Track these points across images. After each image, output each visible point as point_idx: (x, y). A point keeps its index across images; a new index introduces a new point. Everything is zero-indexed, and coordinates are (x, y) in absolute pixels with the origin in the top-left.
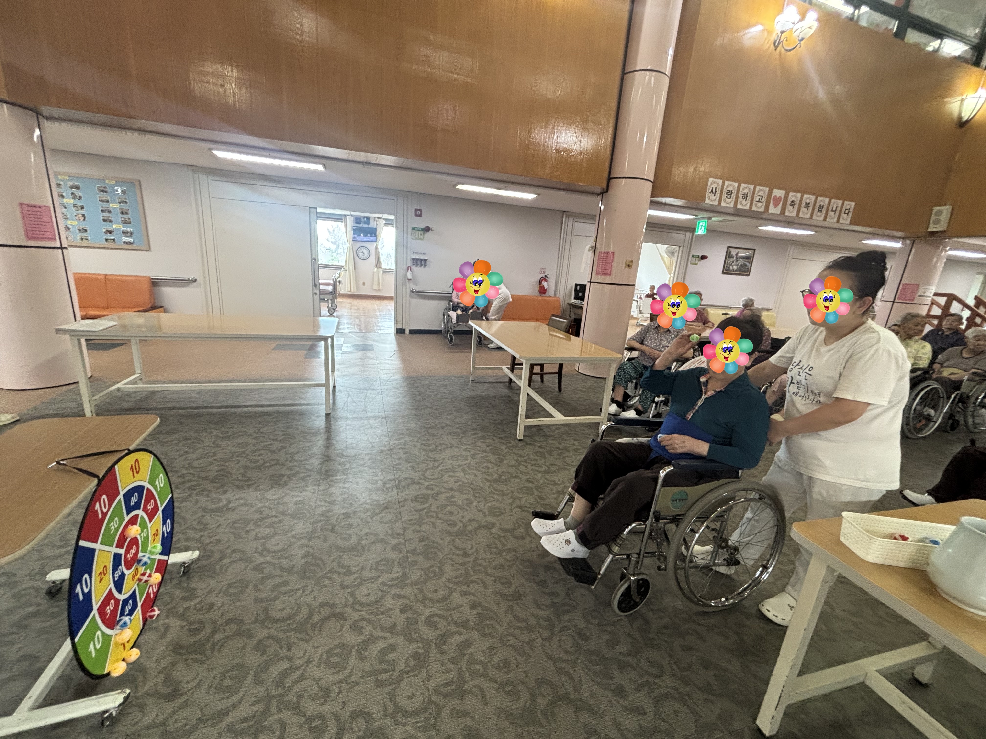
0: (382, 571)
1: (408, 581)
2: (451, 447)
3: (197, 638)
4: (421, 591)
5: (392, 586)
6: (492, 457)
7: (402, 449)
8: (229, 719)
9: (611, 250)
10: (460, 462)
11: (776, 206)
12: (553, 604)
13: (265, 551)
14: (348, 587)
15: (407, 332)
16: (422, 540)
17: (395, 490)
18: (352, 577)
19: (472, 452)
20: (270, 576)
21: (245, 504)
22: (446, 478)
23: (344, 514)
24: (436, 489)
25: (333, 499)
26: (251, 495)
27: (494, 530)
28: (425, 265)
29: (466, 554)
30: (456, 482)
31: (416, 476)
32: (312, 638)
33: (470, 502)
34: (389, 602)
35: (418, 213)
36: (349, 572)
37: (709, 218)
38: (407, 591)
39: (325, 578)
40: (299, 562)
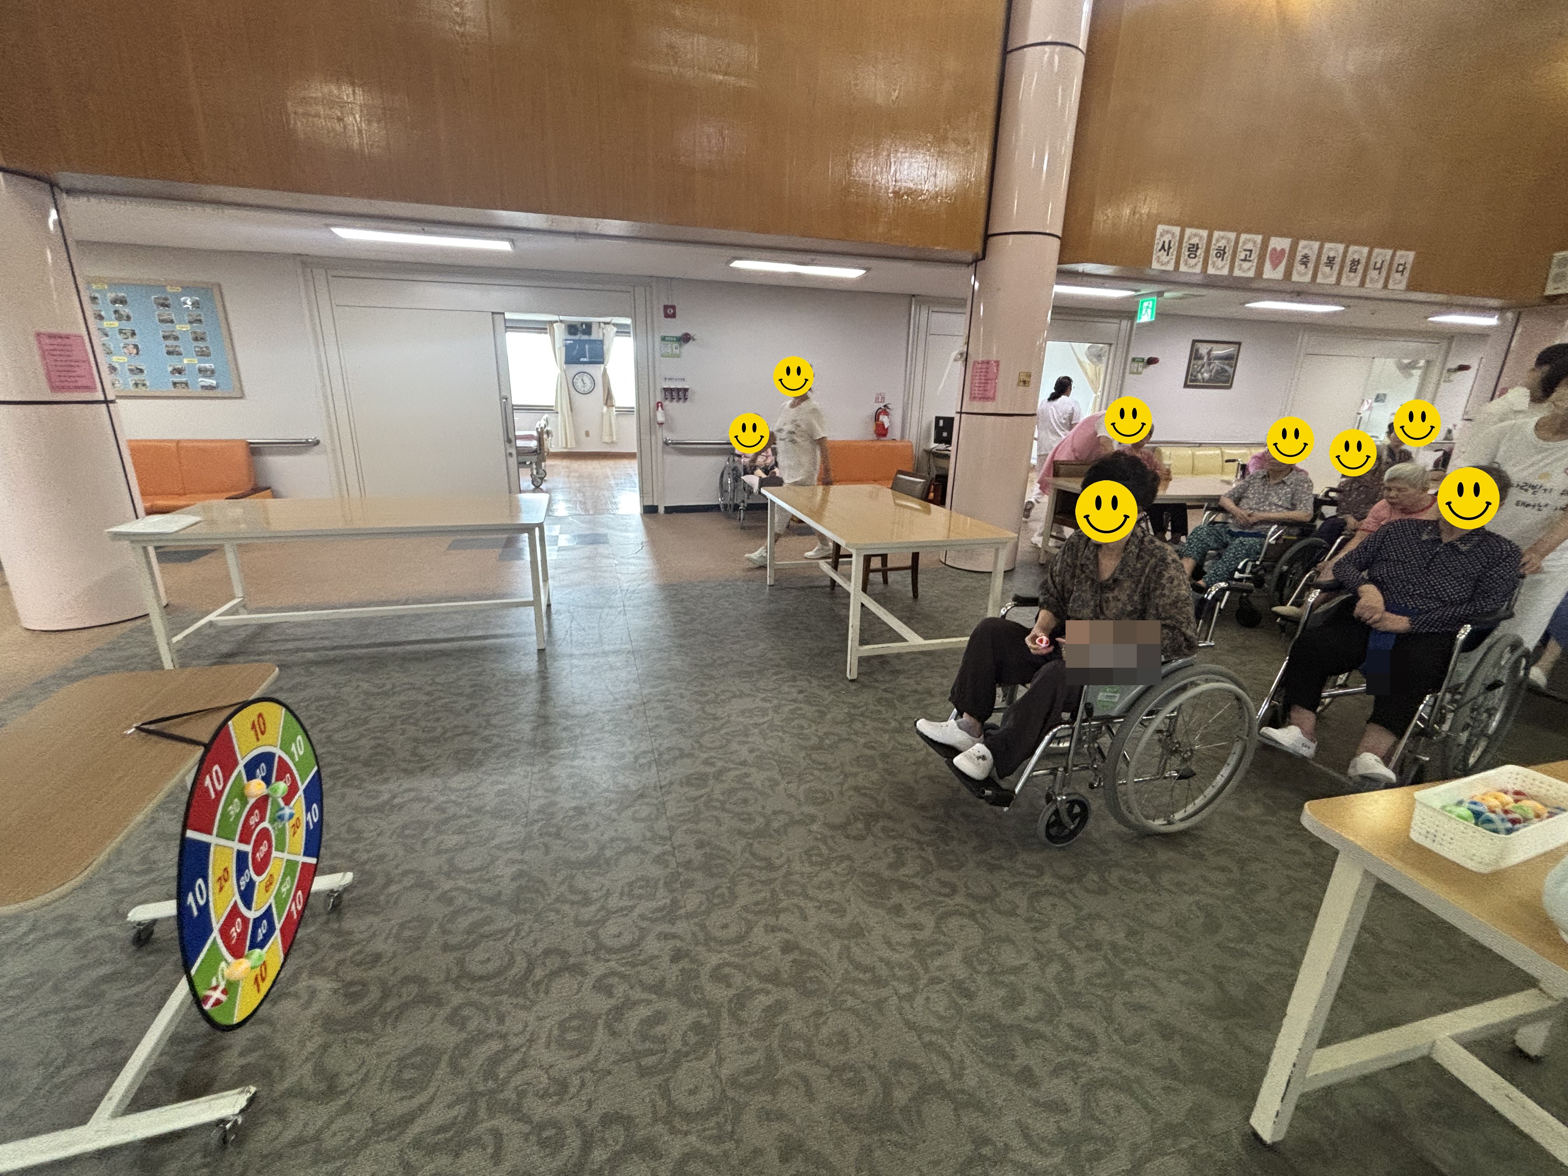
0: (640, 897)
1: (682, 912)
2: (741, 697)
3: (359, 1006)
4: (703, 927)
5: (656, 920)
6: (809, 710)
7: (662, 701)
8: (416, 1129)
9: (994, 358)
10: (756, 720)
11: (1275, 266)
12: (915, 943)
13: (452, 871)
14: (588, 923)
15: (661, 510)
16: (700, 845)
17: (654, 769)
18: (593, 908)
19: (776, 702)
20: (464, 910)
21: (417, 799)
22: (734, 746)
23: (575, 808)
24: (720, 764)
25: (555, 785)
26: (427, 784)
27: (815, 827)
28: (686, 399)
29: (770, 866)
30: (751, 751)
31: (685, 744)
32: (534, 1003)
33: (774, 784)
34: (652, 946)
35: (670, 312)
36: (587, 901)
37: (1160, 294)
38: (681, 927)
39: (552, 910)
40: (507, 887)
